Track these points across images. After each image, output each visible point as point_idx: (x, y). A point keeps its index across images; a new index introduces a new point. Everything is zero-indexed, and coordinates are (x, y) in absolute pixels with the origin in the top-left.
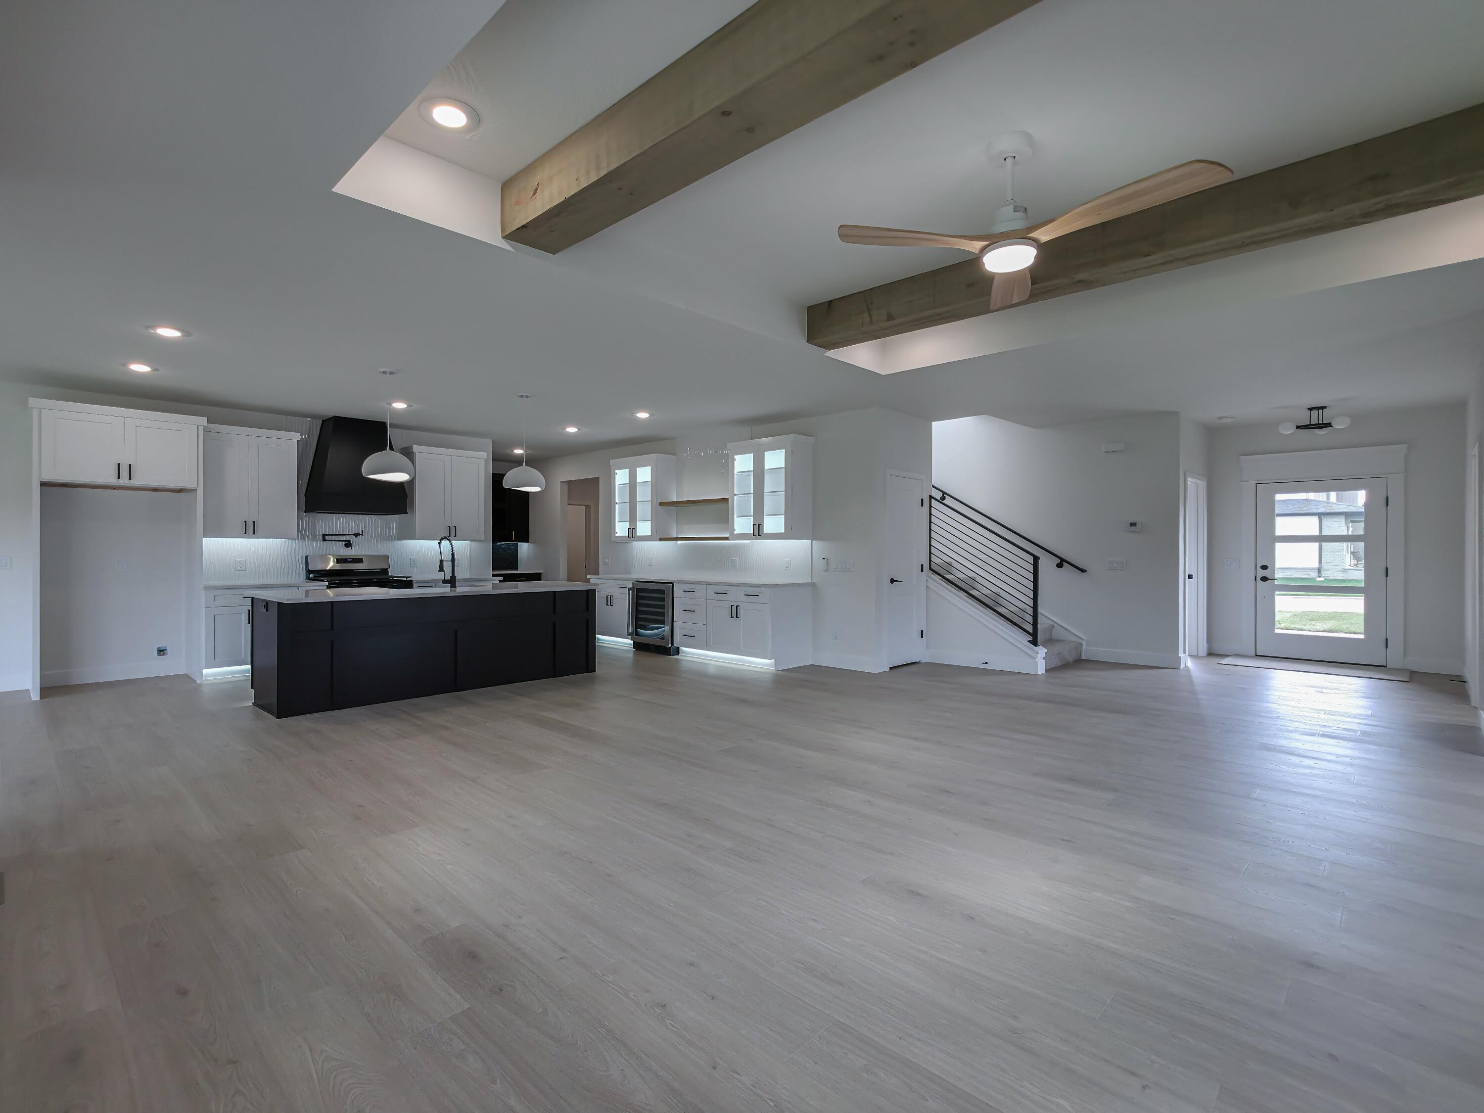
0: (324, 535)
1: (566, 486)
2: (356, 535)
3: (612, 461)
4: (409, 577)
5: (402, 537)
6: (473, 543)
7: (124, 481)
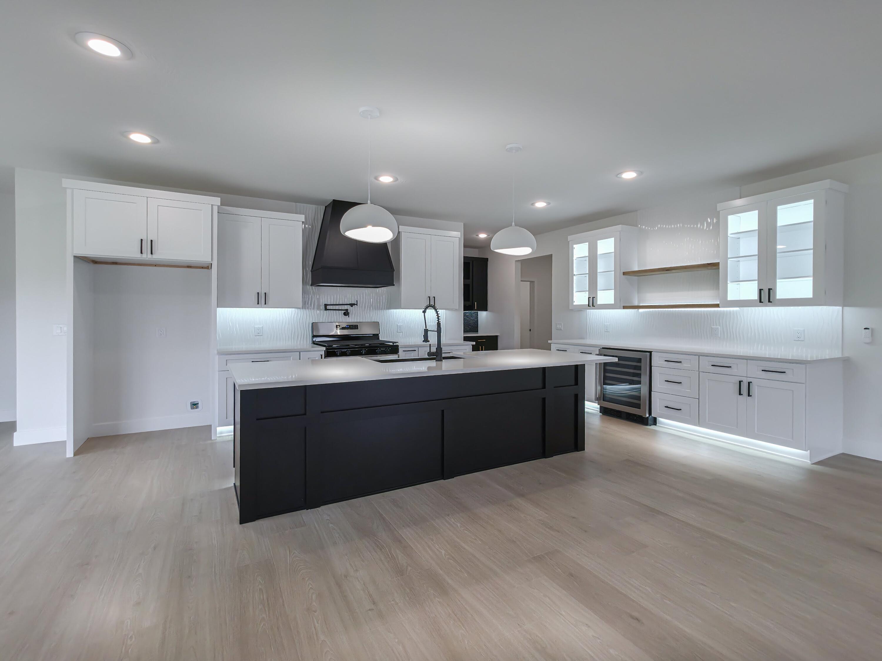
0: (326, 305)
1: (519, 264)
2: (352, 305)
3: (570, 238)
4: (396, 343)
5: (390, 307)
6: (448, 312)
7: (146, 256)
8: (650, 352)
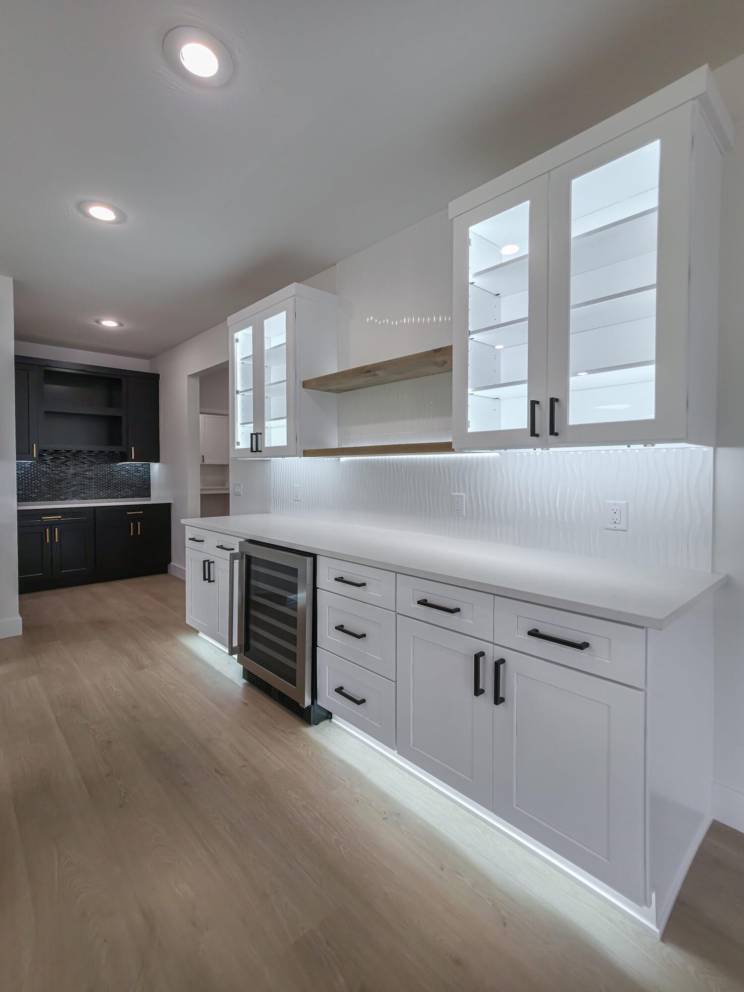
1: (197, 383)
3: (229, 320)
8: (314, 556)
